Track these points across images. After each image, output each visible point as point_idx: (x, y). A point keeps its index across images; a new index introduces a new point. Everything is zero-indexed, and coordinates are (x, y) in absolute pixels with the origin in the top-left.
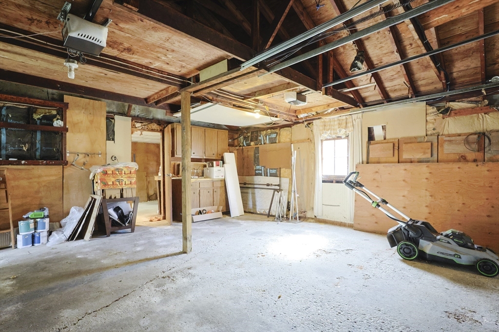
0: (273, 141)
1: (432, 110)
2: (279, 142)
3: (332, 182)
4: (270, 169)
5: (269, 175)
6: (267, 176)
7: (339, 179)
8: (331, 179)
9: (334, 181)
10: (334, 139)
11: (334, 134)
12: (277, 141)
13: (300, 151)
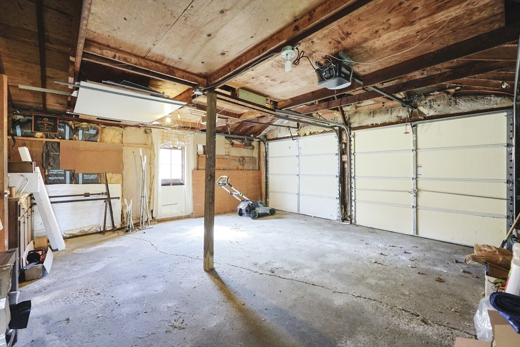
0: (90, 139)
1: (228, 142)
2: (101, 141)
3: (169, 185)
4: (83, 174)
5: (81, 181)
6: (77, 183)
7: (175, 182)
8: (169, 182)
9: (171, 184)
10: (171, 148)
11: (172, 144)
12: (98, 140)
13: (135, 155)
